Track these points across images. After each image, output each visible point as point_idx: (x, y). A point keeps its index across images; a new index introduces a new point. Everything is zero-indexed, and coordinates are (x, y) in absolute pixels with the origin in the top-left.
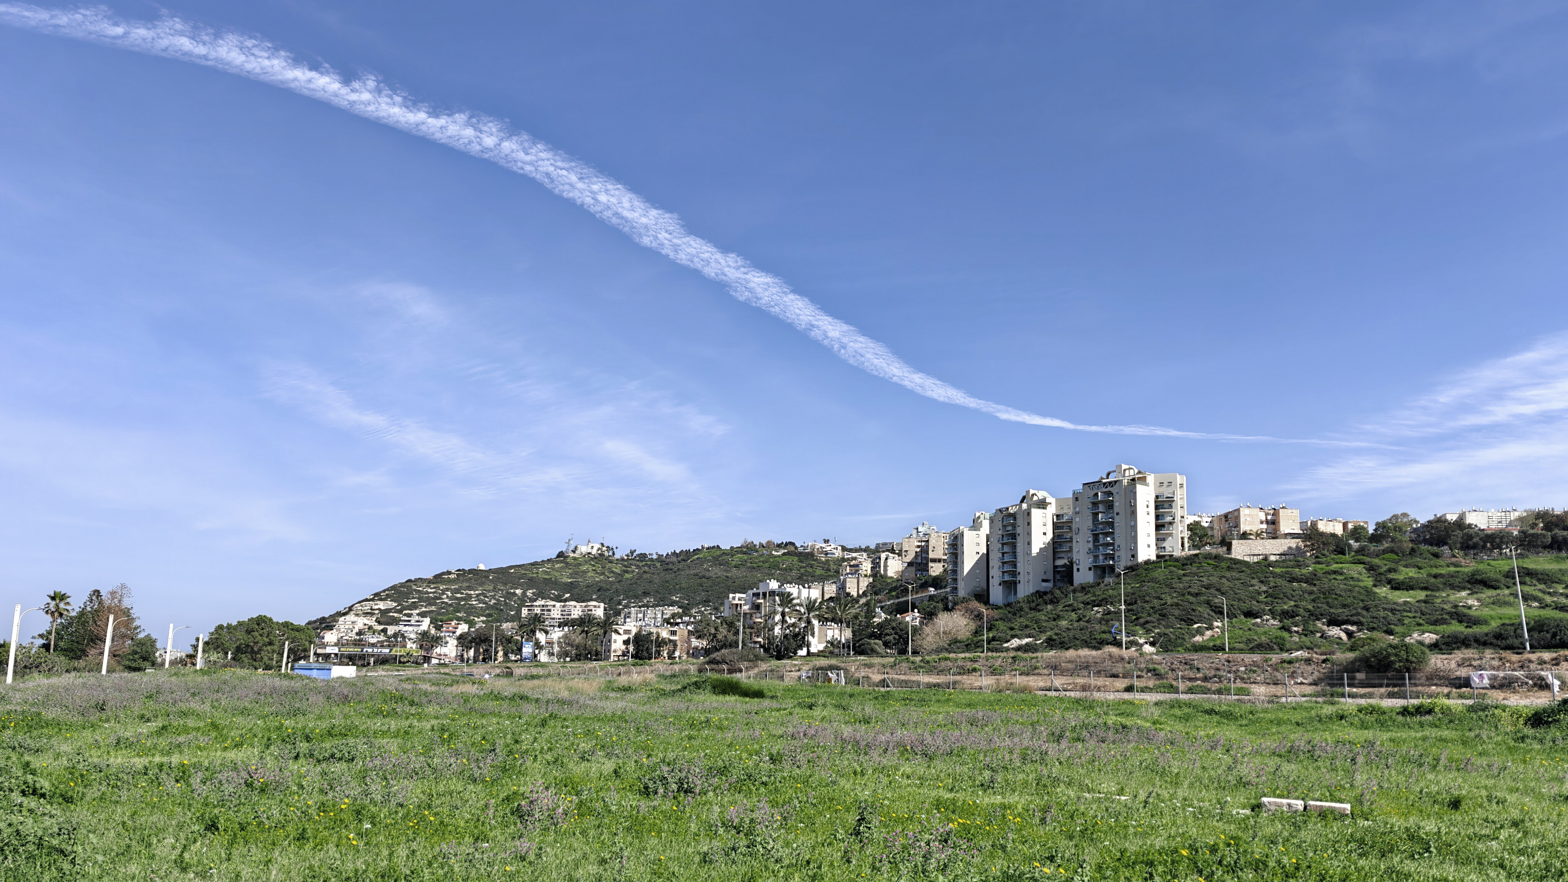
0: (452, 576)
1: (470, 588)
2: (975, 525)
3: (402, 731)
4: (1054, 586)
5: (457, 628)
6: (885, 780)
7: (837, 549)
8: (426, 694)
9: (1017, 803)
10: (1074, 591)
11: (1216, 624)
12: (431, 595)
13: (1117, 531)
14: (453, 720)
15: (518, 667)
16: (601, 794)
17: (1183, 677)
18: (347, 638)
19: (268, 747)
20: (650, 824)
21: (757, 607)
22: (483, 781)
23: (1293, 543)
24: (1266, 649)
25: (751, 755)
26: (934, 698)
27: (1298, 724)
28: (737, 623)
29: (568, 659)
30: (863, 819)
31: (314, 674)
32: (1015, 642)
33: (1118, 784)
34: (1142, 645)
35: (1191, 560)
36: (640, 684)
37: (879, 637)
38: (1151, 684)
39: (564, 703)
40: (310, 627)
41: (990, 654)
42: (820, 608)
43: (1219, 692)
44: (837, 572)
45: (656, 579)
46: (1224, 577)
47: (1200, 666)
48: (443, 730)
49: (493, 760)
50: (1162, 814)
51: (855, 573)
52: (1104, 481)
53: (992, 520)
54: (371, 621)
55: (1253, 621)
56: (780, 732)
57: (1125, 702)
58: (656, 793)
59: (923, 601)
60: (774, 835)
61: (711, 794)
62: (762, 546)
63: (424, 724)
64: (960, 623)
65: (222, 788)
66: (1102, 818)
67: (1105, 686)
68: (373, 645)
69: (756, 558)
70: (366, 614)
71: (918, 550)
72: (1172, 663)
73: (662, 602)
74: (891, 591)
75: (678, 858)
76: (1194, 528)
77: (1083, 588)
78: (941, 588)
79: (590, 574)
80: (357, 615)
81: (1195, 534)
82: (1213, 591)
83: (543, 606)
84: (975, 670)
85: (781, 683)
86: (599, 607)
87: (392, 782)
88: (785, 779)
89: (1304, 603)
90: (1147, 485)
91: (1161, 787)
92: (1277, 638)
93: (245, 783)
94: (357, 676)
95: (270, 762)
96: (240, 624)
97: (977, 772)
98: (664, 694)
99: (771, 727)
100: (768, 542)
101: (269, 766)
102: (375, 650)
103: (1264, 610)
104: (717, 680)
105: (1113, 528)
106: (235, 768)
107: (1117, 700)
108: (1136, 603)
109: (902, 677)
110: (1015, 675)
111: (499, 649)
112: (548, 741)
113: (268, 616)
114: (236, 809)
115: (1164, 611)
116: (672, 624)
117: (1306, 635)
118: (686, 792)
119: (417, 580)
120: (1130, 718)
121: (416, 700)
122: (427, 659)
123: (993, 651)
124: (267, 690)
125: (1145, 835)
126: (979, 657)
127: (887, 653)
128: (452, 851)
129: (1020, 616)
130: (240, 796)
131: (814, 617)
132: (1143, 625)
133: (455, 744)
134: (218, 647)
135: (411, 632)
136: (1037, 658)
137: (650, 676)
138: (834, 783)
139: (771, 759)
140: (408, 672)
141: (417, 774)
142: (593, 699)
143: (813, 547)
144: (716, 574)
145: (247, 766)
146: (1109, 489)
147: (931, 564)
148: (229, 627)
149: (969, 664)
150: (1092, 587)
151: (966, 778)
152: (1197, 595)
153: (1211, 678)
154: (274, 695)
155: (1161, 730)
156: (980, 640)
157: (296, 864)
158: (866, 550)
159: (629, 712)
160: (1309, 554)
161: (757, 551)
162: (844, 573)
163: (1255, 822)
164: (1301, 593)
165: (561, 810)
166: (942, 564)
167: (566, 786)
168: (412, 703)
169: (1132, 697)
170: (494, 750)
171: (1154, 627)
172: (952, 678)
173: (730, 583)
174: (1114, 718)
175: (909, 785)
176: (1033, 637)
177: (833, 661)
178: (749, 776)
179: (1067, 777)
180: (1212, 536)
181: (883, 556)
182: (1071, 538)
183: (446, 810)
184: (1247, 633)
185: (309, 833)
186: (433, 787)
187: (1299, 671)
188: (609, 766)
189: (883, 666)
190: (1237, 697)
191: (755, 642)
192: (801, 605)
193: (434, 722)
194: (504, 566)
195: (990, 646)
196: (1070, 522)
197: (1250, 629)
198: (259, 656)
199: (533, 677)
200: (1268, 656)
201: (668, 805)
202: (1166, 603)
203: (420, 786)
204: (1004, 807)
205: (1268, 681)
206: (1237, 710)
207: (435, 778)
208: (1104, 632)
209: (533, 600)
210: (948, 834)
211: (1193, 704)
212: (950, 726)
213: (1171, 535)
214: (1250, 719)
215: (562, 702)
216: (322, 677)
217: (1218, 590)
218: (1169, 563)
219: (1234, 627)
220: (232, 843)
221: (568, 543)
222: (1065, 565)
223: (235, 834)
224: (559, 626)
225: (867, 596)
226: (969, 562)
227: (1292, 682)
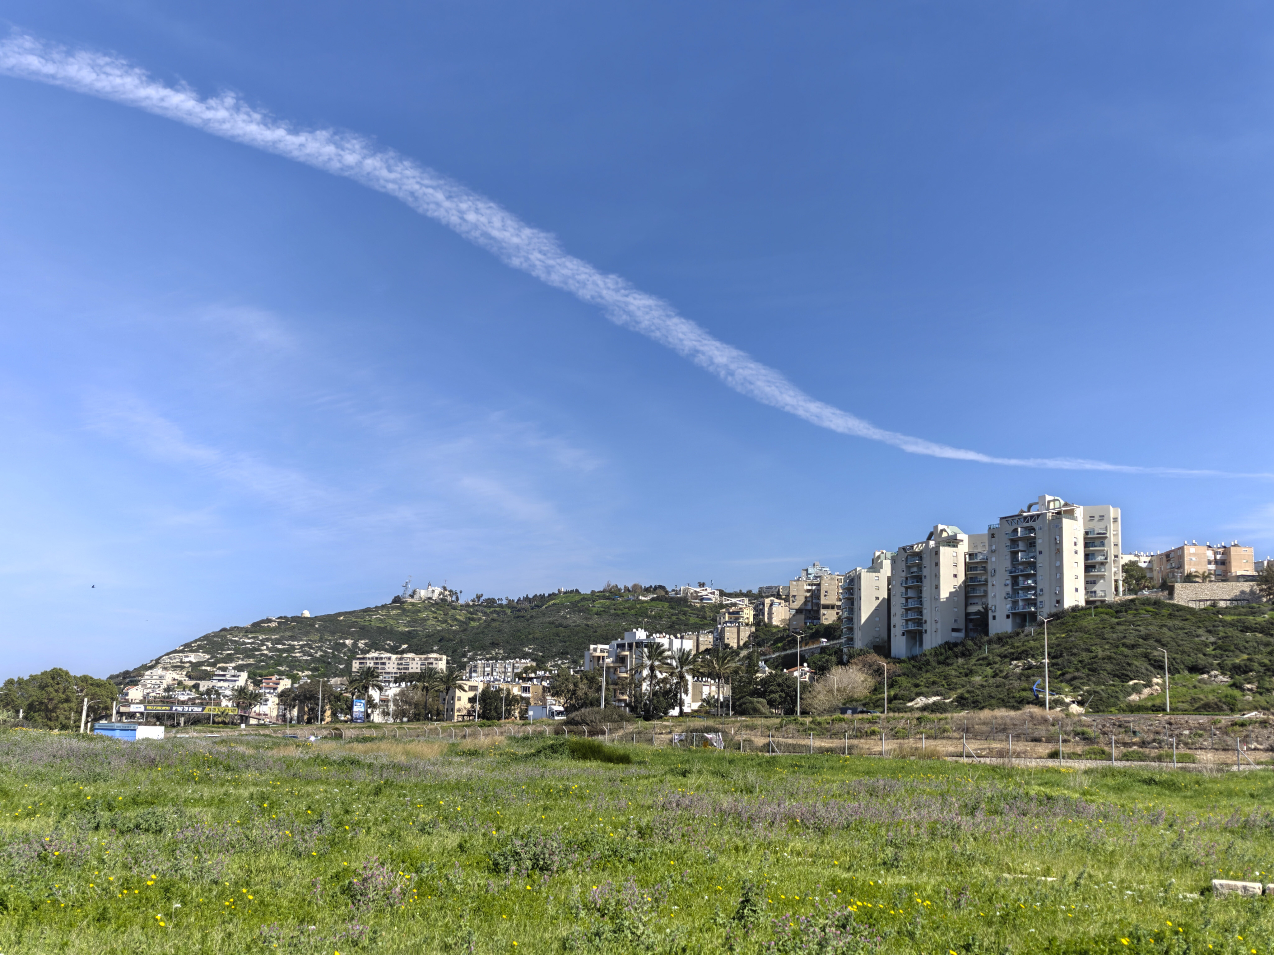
0: (273, 625)
1: (292, 638)
2: (875, 566)
3: (216, 799)
4: (967, 635)
5: (278, 684)
6: (772, 858)
7: (714, 593)
8: (243, 757)
9: (926, 884)
10: (990, 642)
11: (1155, 680)
12: (249, 646)
13: (1039, 573)
14: (274, 787)
15: (348, 728)
16: (444, 871)
17: (1117, 742)
18: (154, 694)
19: (64, 816)
20: (501, 906)
21: (622, 660)
22: (309, 856)
23: (1247, 587)
24: (1214, 709)
25: (616, 828)
26: (826, 765)
27: (1252, 796)
28: (600, 679)
29: (405, 719)
30: (748, 901)
31: (117, 734)
32: (921, 701)
33: (1044, 863)
34: (1068, 705)
35: (1126, 606)
36: (488, 747)
37: (762, 695)
38: (1079, 750)
39: (401, 769)
40: (112, 682)
41: (891, 714)
42: (694, 661)
43: (1159, 759)
44: (714, 620)
45: (507, 628)
46: (1165, 626)
47: (1137, 729)
48: (263, 798)
49: (320, 832)
50: (1095, 898)
51: (735, 622)
52: (1025, 514)
53: (894, 561)
54: (181, 676)
55: (1199, 677)
56: (650, 802)
57: (1049, 770)
58: (507, 870)
59: (813, 654)
60: (645, 919)
61: (570, 872)
62: (627, 589)
63: (241, 791)
64: (857, 679)
65: (12, 862)
66: (1026, 901)
67: (1025, 752)
68: (183, 703)
69: (621, 604)
70: (175, 668)
71: (808, 594)
72: (1104, 726)
73: (513, 653)
74: (776, 641)
75: (534, 945)
76: (1130, 569)
77: (1001, 639)
78: (834, 638)
79: (430, 622)
80: (165, 669)
81: (1131, 576)
82: (1151, 642)
83: (377, 658)
84: (873, 733)
85: (650, 747)
86: (441, 660)
87: (205, 856)
88: (656, 855)
89: (1259, 657)
90: (1075, 519)
91: (1093, 866)
92: (1226, 696)
93: (38, 856)
94: (166, 738)
95: (67, 834)
96: (33, 678)
97: (878, 848)
98: (516, 759)
99: (639, 797)
100: (635, 586)
101: (65, 837)
102: (186, 709)
103: (1212, 665)
104: (577, 743)
105: (1035, 569)
106: (27, 840)
107: (1039, 768)
108: (1061, 655)
109: (790, 741)
110: (921, 739)
111: (327, 707)
112: (383, 811)
113: (64, 669)
114: (28, 886)
115: (1095, 666)
116: (525, 680)
117: (1261, 694)
118: (541, 869)
119: (232, 629)
120: (1056, 788)
121: (232, 764)
122: (244, 719)
123: (894, 711)
124: (64, 752)
125: (1076, 921)
126: (879, 718)
127: (772, 713)
128: (273, 934)
129: (927, 671)
130: (32, 871)
131: (687, 671)
132: (1069, 682)
133: (276, 814)
134: (8, 704)
135: (226, 688)
136: (946, 719)
137: (500, 739)
138: (713, 860)
139: (639, 832)
140: (223, 734)
141: (233, 847)
142: (434, 764)
143: (686, 591)
144: (575, 622)
145: (40, 837)
146: (1030, 524)
147: (823, 611)
148: (20, 682)
149: (867, 725)
150: (1010, 637)
151: (865, 856)
152: (1133, 647)
153: (1149, 743)
154: (72, 758)
155: (1092, 801)
156: (880, 699)
157: (97, 948)
158: (748, 595)
159: (475, 779)
160: (1265, 600)
161: (621, 596)
162: (722, 621)
163: (1206, 907)
164: (1255, 644)
165: (398, 889)
166: (836, 611)
167: (403, 862)
168: (228, 769)
169: (1058, 764)
170: (321, 821)
171: (1083, 684)
172: (847, 742)
173: (590, 633)
174: (1037, 788)
175: (799, 864)
176: (941, 695)
177: (710, 723)
178: (615, 852)
179: (984, 854)
180: (1152, 578)
181: (767, 601)
182: (986, 581)
183: (267, 888)
184: (1191, 691)
185: (111, 913)
186: (252, 862)
187: (1253, 735)
188: (453, 840)
189: (768, 728)
190: (1180, 765)
191: (620, 701)
192: (671, 657)
193: (252, 789)
194: (332, 612)
195: (892, 706)
196: (985, 561)
197: (1195, 687)
198: (54, 714)
199: (365, 740)
200: (1216, 717)
201: (522, 885)
202: (1096, 656)
203: (237, 861)
204: (910, 888)
205: (1216, 746)
206: (1181, 779)
207: (255, 852)
208: (1024, 690)
209: (364, 652)
210: (846, 919)
211: (1129, 772)
212: (846, 796)
213: (1103, 577)
214: (1196, 790)
215: (398, 767)
216: (126, 739)
217: (1158, 641)
218: (1100, 610)
219: (1176, 684)
220: (23, 923)
221: (406, 586)
222: (979, 613)
223: (26, 915)
224: (395, 682)
225: (749, 648)
226: (866, 610)
227: (1245, 748)
